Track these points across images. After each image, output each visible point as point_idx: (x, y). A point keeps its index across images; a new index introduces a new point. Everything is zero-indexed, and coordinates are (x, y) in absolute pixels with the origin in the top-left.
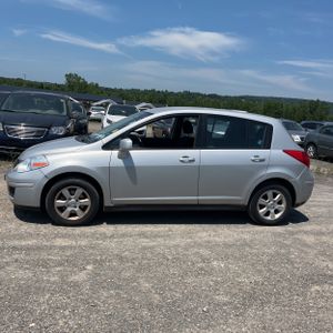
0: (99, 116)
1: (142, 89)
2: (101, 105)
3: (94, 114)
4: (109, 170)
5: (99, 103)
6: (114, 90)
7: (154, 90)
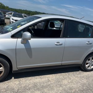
0: (9, 17)
1: (22, 9)
2: (10, 13)
3: (7, 16)
4: (16, 51)
5: (9, 13)
6: (14, 9)
7: (26, 10)
